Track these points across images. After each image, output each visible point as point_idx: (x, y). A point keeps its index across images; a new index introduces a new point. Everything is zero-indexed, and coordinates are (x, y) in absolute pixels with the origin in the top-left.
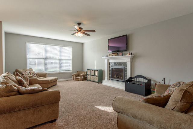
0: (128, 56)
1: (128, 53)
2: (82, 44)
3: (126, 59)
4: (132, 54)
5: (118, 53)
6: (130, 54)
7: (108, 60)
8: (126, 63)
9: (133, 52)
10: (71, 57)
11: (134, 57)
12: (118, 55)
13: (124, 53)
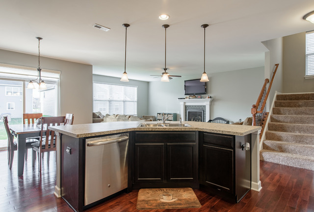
0: (207, 99)
1: (207, 96)
2: (148, 83)
3: (205, 102)
4: (211, 97)
5: (196, 96)
6: (209, 98)
7: (185, 103)
8: (205, 106)
9: (212, 96)
10: (136, 99)
11: (213, 100)
12: (196, 98)
13: (202, 95)
